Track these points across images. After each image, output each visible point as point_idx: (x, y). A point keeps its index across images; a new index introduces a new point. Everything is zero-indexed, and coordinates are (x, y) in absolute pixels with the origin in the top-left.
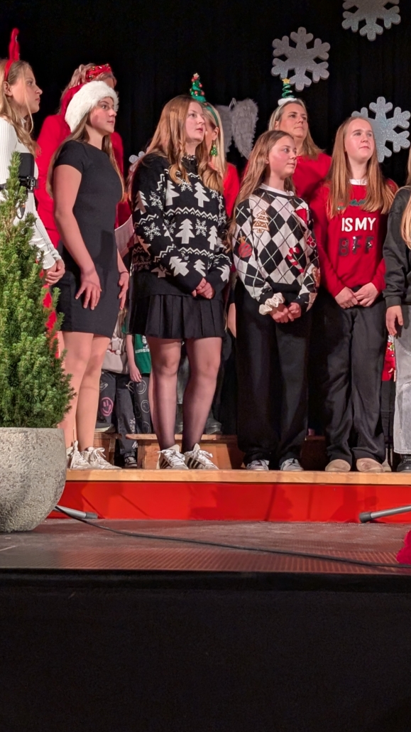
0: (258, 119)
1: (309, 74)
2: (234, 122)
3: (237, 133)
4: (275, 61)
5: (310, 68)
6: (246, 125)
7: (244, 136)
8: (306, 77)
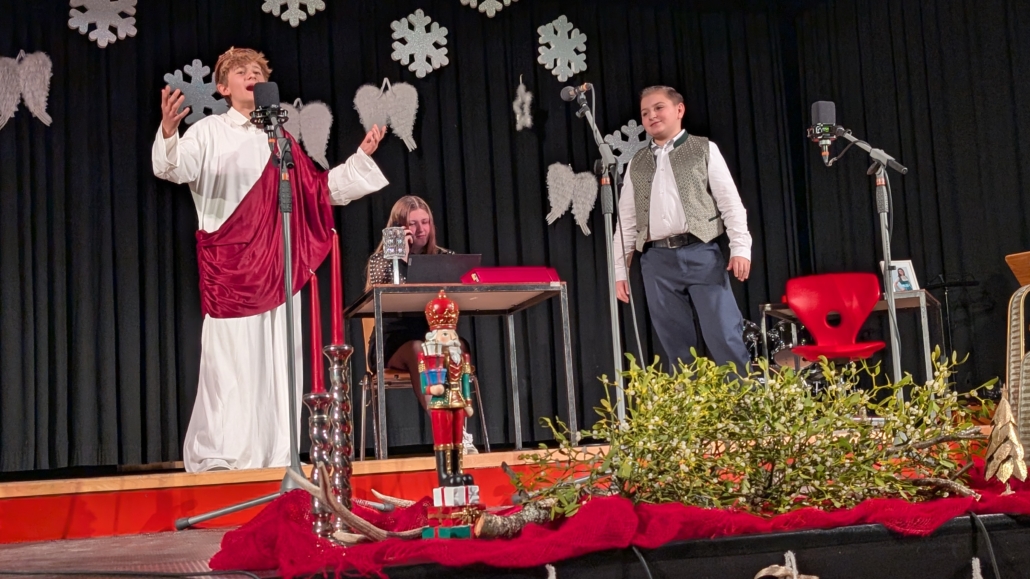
0: (52, 74)
1: (113, 30)
2: (23, 77)
3: (27, 89)
4: (72, 12)
5: (114, 23)
6: (38, 81)
7: (36, 94)
8: (109, 32)
